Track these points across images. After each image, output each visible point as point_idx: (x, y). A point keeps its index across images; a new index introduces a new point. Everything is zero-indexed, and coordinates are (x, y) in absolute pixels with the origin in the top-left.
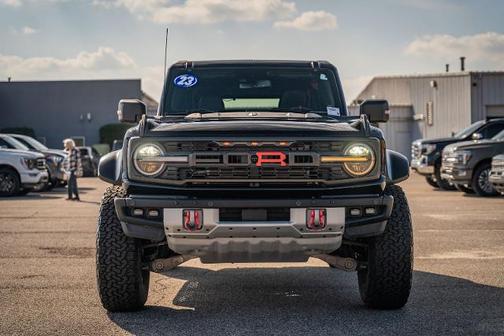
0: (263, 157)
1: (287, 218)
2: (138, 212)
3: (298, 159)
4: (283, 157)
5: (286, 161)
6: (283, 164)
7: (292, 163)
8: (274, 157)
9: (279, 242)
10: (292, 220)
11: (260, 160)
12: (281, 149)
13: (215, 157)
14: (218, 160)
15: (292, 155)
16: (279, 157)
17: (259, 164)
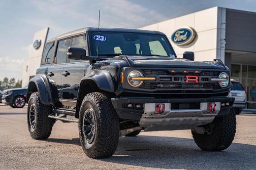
0: (189, 78)
1: (199, 107)
2: (130, 106)
3: (203, 79)
4: (197, 78)
5: (198, 80)
6: (197, 82)
7: (200, 81)
8: (193, 78)
9: (191, 119)
10: (201, 108)
11: (188, 80)
12: (196, 74)
13: (168, 78)
14: (169, 79)
15: (201, 77)
16: (195, 78)
17: (187, 81)
